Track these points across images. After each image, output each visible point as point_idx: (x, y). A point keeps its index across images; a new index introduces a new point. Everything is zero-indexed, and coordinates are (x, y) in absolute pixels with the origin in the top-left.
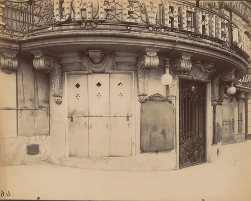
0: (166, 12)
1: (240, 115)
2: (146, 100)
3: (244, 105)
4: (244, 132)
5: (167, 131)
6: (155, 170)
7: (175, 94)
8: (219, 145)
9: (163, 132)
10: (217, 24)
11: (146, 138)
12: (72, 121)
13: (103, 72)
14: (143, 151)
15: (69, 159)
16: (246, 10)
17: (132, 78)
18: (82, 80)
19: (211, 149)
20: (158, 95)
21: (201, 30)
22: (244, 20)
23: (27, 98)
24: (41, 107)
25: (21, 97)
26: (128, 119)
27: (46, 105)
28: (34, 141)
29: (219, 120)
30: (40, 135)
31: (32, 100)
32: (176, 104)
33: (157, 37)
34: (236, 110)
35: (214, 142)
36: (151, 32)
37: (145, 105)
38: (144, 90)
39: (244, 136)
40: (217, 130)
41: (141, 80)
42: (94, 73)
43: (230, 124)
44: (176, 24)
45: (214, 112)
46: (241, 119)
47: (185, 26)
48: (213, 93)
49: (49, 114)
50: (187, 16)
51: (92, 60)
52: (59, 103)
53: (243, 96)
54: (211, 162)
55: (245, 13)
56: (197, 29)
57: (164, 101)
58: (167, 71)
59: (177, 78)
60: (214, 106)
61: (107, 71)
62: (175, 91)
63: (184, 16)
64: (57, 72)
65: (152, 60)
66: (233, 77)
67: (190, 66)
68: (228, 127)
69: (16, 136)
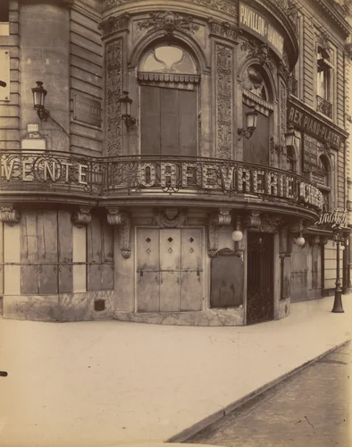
0: (240, 177)
1: (315, 264)
2: (215, 255)
3: (319, 251)
4: (319, 286)
5: (235, 286)
6: (224, 325)
7: (243, 248)
8: (288, 301)
9: (232, 287)
10: (284, 182)
11: (216, 293)
12: (142, 275)
13: (175, 228)
14: (212, 306)
15: (137, 314)
16: (321, 129)
17: (202, 232)
18: (153, 235)
19: (279, 305)
20: (226, 250)
21: (270, 191)
22: (319, 140)
23: (95, 252)
24: (106, 261)
25: (90, 252)
26: (198, 274)
27: (111, 259)
28: (100, 295)
29: (288, 273)
30: (106, 290)
31: (100, 254)
32: (244, 257)
33: (231, 199)
34: (309, 259)
35: (282, 298)
36: (225, 195)
37: (215, 260)
38: (215, 245)
39: (319, 291)
40: (285, 285)
41: (211, 236)
42: (166, 228)
43: (301, 276)
44: (248, 188)
45: (282, 265)
46: (316, 269)
47: (255, 189)
48: (281, 245)
49: (113, 269)
50: (258, 180)
51: (166, 217)
52: (127, 257)
53: (317, 241)
54: (278, 319)
55: (320, 133)
56: (266, 191)
57: (233, 255)
58: (238, 228)
59: (246, 232)
60: (282, 259)
61: (179, 226)
62: (243, 246)
63: (255, 179)
64: (127, 227)
65: (224, 219)
66: (301, 228)
67: (259, 223)
68: (299, 280)
69: (85, 291)
